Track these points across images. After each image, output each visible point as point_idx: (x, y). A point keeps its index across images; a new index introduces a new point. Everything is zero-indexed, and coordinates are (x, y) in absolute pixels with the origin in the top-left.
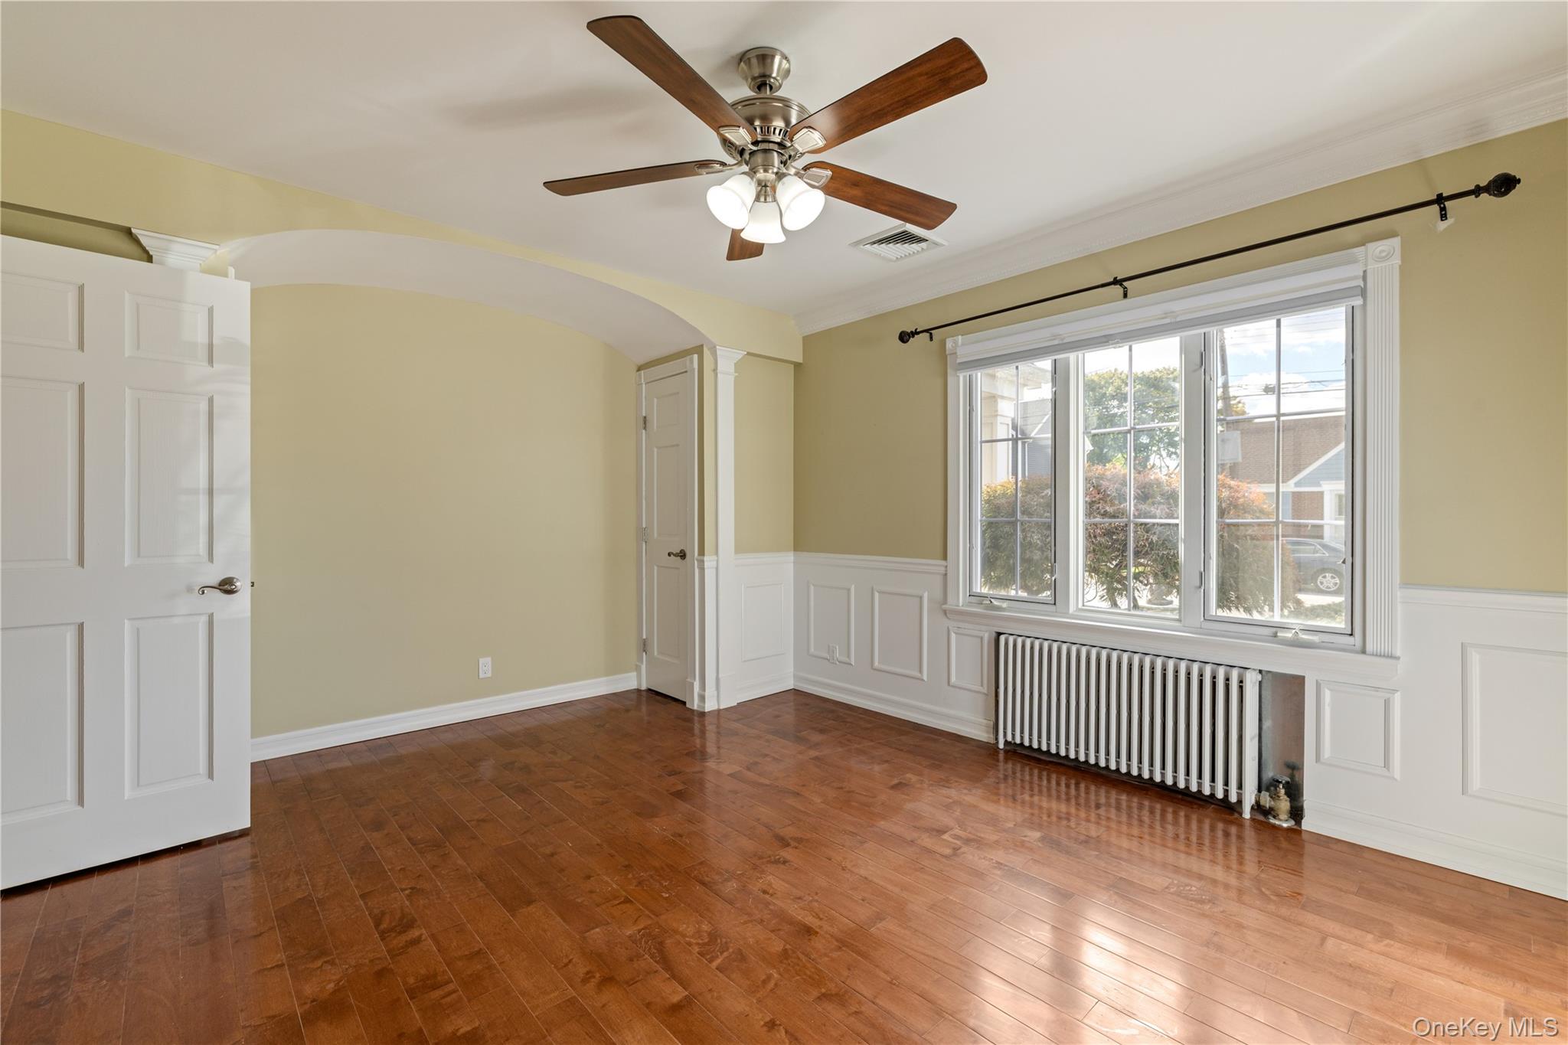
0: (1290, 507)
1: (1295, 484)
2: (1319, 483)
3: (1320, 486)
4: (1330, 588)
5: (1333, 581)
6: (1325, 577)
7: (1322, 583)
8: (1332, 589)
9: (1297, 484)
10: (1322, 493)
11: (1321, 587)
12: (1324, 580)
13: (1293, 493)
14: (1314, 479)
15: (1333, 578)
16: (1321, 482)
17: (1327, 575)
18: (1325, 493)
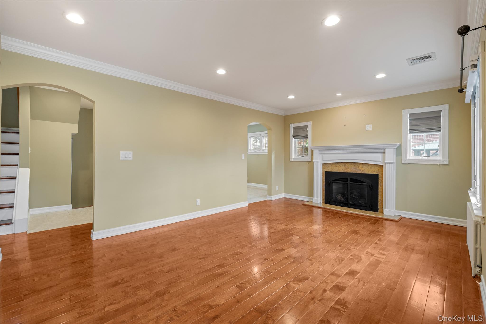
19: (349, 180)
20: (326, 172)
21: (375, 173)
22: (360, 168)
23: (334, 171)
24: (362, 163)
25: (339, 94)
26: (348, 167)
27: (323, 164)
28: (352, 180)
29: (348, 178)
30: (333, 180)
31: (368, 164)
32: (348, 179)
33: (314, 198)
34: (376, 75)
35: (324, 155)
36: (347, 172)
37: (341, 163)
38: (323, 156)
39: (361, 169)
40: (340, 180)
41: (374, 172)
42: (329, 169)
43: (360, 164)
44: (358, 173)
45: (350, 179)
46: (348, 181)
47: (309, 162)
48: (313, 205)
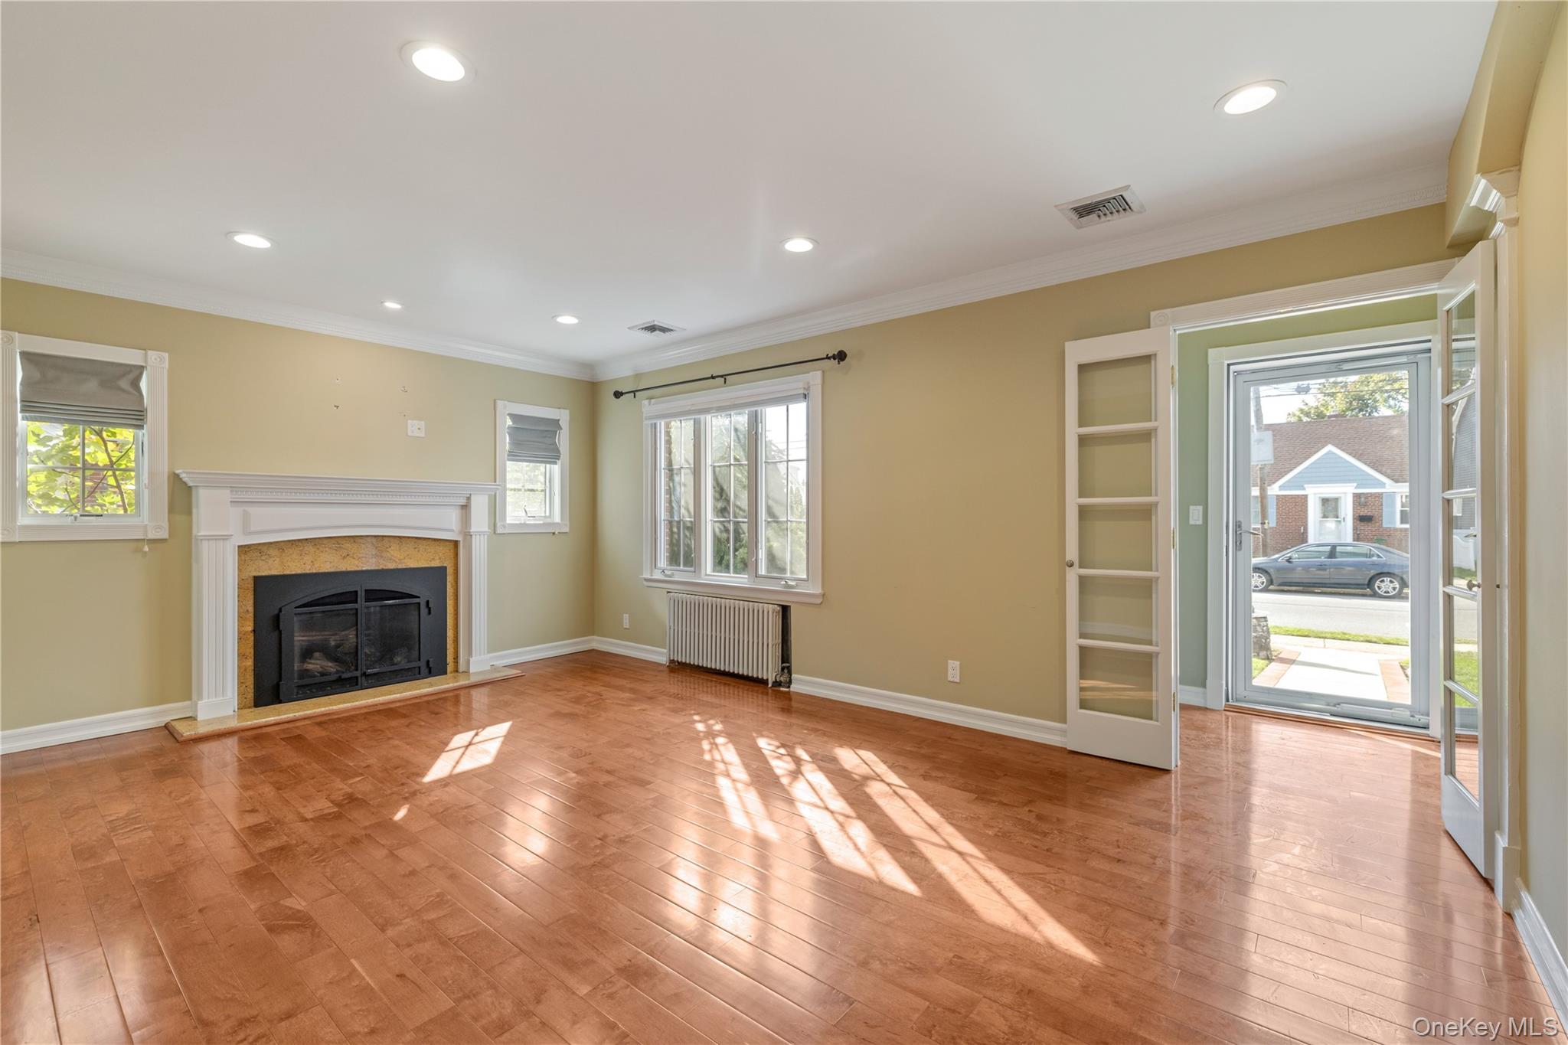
0: (1275, 511)
1: (1280, 487)
2: (1302, 486)
3: (1304, 489)
4: (1388, 593)
5: (1392, 585)
6: (1382, 581)
7: (1379, 588)
8: (1392, 594)
9: (1281, 488)
10: (1306, 497)
11: (1379, 592)
12: (1382, 585)
13: (1277, 496)
14: (1297, 483)
15: (1391, 582)
16: (1305, 486)
17: (1385, 579)
18: (1309, 497)
19: (361, 595)
20: (256, 579)
21: (436, 564)
22: (392, 552)
23: (293, 573)
24: (399, 537)
25: (392, 305)
26: (351, 553)
27: (243, 550)
28: (373, 595)
29: (359, 589)
30: (296, 608)
31: (416, 540)
32: (359, 593)
33: (205, 700)
34: (558, 316)
35: (251, 509)
36: (349, 569)
37: (325, 541)
38: (245, 513)
39: (395, 555)
40: (327, 600)
41: (433, 562)
42: (272, 567)
43: (392, 540)
44: (384, 568)
45: (366, 591)
46: (359, 599)
47: (152, 541)
48: (203, 730)
